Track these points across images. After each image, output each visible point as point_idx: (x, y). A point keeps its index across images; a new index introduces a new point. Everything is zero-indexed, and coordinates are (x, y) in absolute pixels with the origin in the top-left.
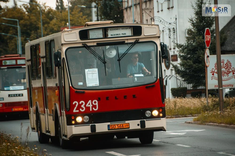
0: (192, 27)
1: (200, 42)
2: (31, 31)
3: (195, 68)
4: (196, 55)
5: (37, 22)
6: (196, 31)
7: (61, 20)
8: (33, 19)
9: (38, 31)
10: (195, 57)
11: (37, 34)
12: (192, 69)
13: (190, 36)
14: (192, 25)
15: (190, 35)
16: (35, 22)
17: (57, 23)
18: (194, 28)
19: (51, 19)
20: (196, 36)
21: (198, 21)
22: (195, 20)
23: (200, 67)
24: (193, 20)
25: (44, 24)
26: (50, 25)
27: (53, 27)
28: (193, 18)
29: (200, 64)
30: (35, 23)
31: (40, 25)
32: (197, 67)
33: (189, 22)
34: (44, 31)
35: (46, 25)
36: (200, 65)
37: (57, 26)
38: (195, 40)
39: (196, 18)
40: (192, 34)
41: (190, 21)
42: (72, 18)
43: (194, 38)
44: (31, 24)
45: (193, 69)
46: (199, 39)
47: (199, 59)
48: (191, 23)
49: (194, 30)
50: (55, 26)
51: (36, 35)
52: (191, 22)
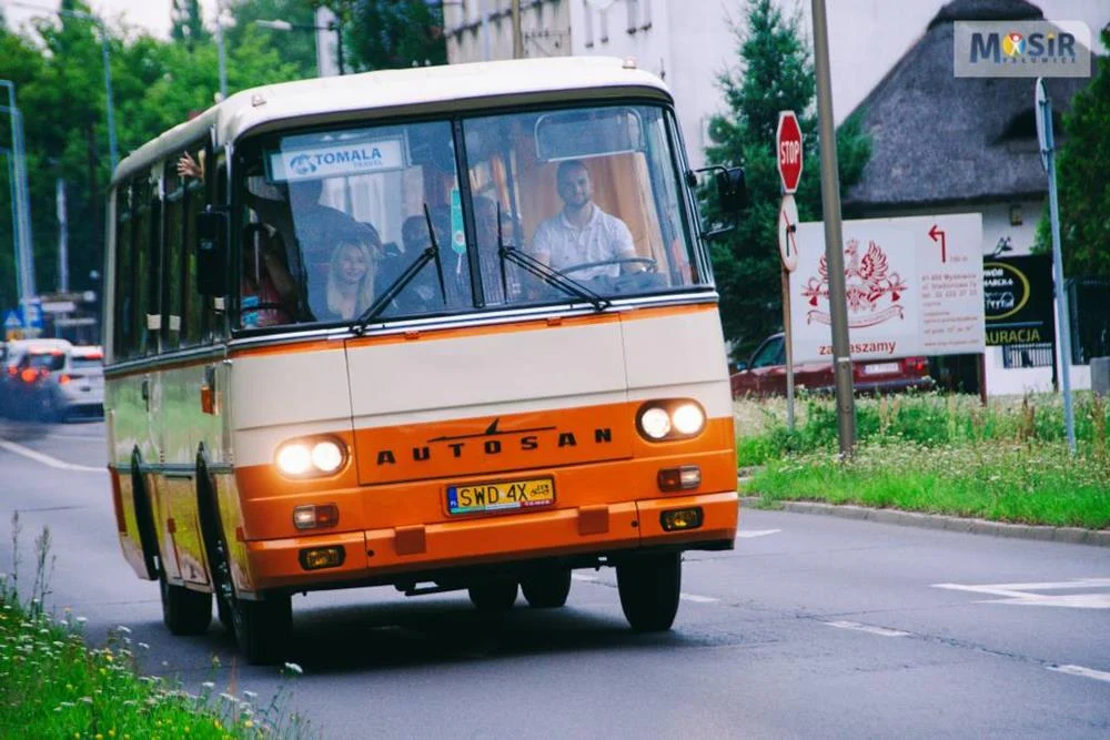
0: (730, 108)
1: (762, 168)
2: (68, 128)
3: (744, 277)
4: (744, 223)
5: (92, 89)
6: (744, 122)
7: (193, 84)
8: (75, 78)
9: (95, 126)
10: (743, 229)
11: (91, 139)
12: (729, 280)
13: (719, 145)
14: (730, 99)
15: (722, 142)
16: (85, 89)
17: (174, 95)
18: (736, 110)
19: (151, 77)
20: (743, 146)
21: (753, 80)
22: (740, 80)
23: (761, 273)
24: (734, 78)
25: (118, 99)
26: (147, 104)
27: (159, 110)
28: (730, 68)
29: (761, 260)
30: (83, 96)
31: (105, 102)
32: (750, 272)
33: (715, 86)
34: (121, 128)
35: (129, 105)
36: (765, 264)
37: (174, 104)
38: (743, 160)
39: (744, 73)
40: (728, 137)
41: (718, 82)
42: (234, 74)
43: (735, 153)
44: (68, 99)
45: (734, 281)
46: (756, 155)
47: (758, 240)
48: (724, 90)
49: (738, 119)
50: (167, 107)
51: (86, 144)
52: (726, 86)
